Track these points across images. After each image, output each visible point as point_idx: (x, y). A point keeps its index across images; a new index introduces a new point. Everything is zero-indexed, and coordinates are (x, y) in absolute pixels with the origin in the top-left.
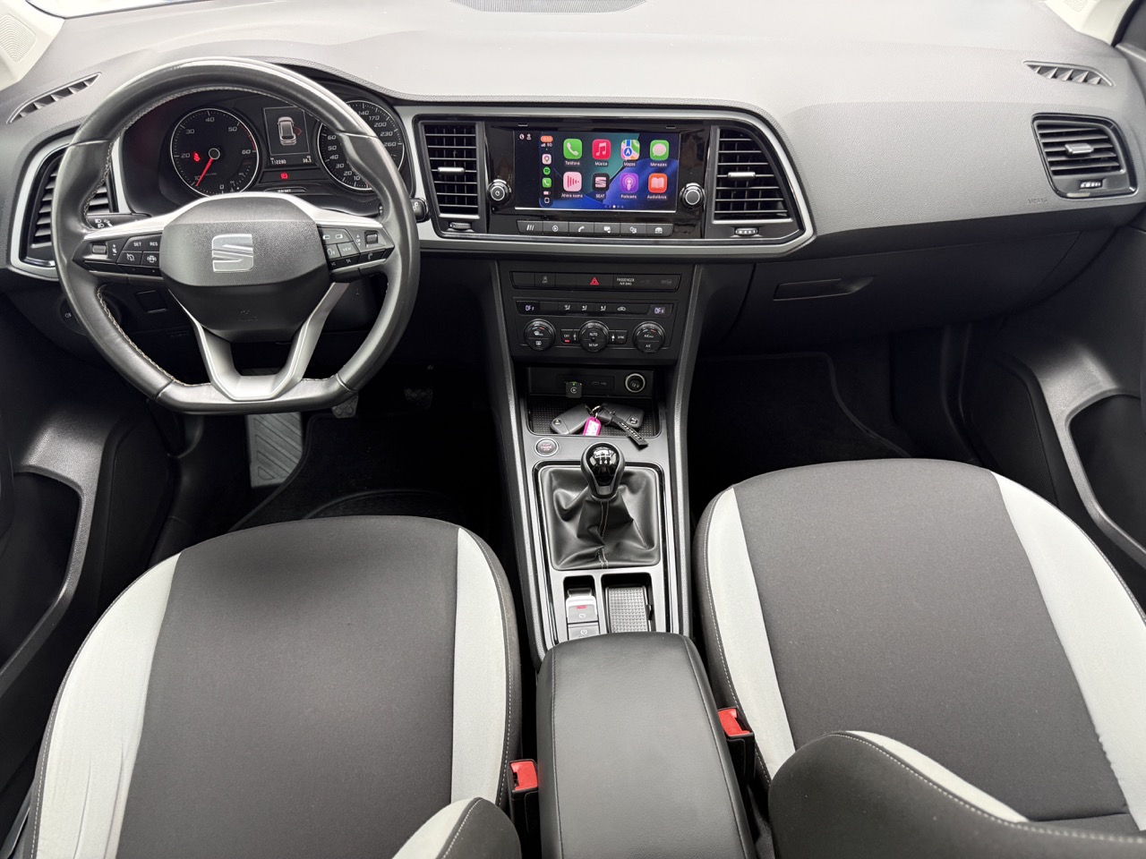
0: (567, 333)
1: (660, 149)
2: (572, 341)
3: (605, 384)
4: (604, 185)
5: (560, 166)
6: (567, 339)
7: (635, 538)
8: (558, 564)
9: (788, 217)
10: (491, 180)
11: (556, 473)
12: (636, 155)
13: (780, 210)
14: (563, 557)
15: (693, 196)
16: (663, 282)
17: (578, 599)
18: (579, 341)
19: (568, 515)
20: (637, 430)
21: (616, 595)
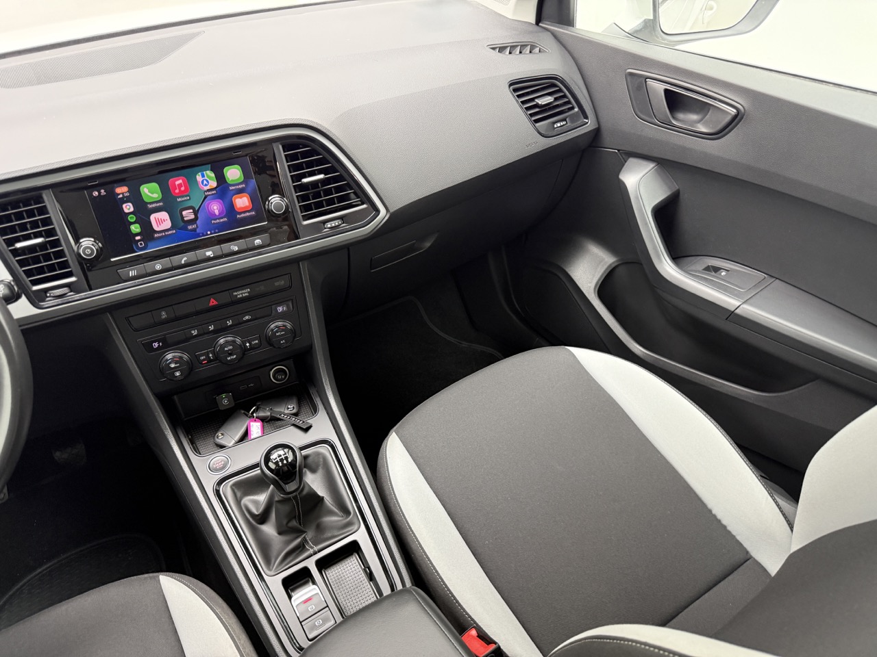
0: (202, 355)
1: (233, 173)
2: (210, 361)
3: (252, 385)
4: (192, 216)
5: (144, 212)
6: (204, 360)
7: (331, 513)
8: (270, 570)
9: (363, 204)
10: (77, 240)
11: (237, 485)
12: (214, 184)
13: (354, 200)
14: (273, 561)
15: (278, 206)
16: (277, 284)
17: (301, 594)
18: (216, 358)
19: (263, 518)
20: (296, 415)
21: (333, 573)
